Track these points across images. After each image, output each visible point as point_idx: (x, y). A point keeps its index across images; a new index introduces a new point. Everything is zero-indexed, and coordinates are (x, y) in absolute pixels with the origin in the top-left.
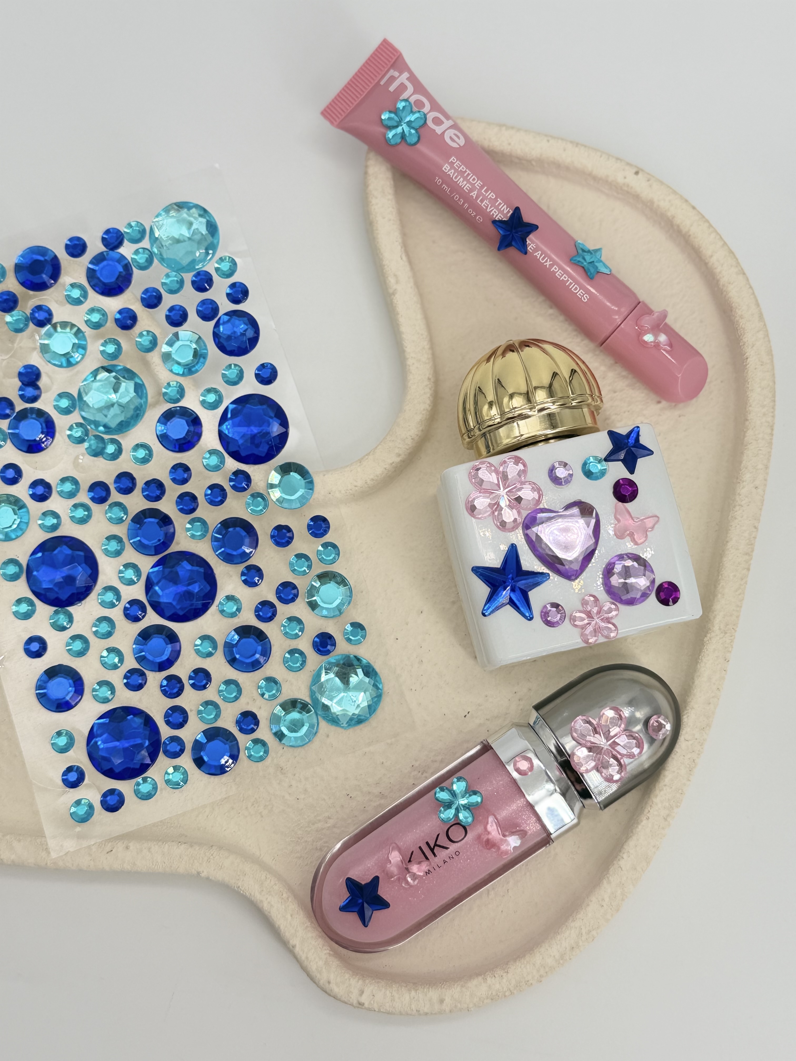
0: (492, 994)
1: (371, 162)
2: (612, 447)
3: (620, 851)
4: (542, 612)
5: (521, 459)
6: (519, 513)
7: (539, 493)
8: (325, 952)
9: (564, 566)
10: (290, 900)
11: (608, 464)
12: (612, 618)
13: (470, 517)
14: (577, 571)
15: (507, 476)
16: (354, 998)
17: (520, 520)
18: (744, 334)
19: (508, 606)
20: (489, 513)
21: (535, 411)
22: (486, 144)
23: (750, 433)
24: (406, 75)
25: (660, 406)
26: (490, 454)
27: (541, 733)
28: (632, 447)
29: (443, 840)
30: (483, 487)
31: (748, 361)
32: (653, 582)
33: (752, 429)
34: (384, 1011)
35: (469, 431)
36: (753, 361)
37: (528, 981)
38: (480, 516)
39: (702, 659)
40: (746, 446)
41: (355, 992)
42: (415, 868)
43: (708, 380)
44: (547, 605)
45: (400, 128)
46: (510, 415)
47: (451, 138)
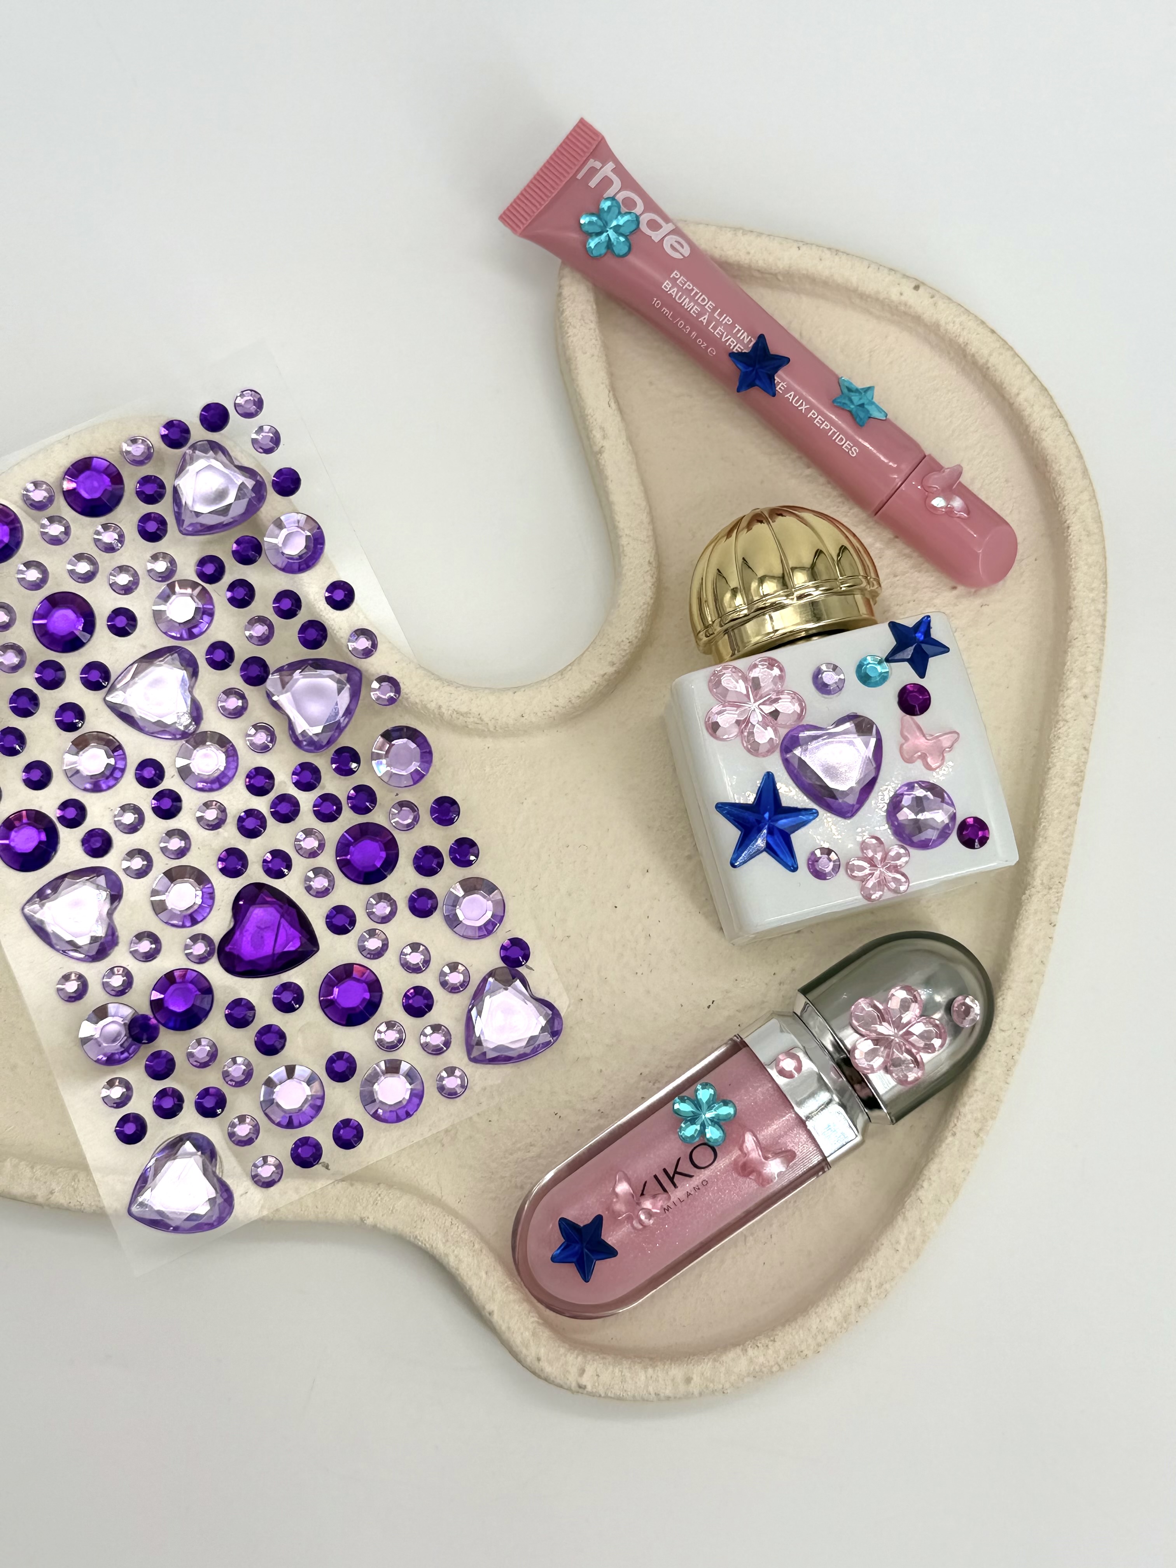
0: (754, 1369)
1: (566, 281)
2: (895, 643)
3: (918, 1179)
4: (809, 860)
5: (776, 661)
6: (776, 731)
7: (801, 705)
8: (532, 1319)
9: (837, 799)
10: (484, 1252)
11: (890, 666)
12: (900, 865)
13: (712, 739)
14: (853, 806)
15: (759, 684)
16: (572, 1379)
17: (777, 741)
18: (1064, 496)
19: (765, 854)
20: (736, 734)
21: (792, 599)
22: (717, 253)
23: (1075, 624)
24: (610, 166)
25: (955, 592)
26: (734, 657)
27: (811, 1024)
28: (923, 642)
29: (685, 1167)
30: (728, 699)
31: (1070, 531)
32: (953, 817)
33: (1078, 620)
34: (613, 1396)
35: (707, 627)
36: (1076, 530)
37: (802, 1352)
38: (725, 737)
39: (1019, 924)
40: (1070, 642)
41: (574, 1370)
42: (647, 1204)
43: (1018, 557)
44: (816, 852)
45: (605, 234)
46: (761, 605)
47: (672, 246)
